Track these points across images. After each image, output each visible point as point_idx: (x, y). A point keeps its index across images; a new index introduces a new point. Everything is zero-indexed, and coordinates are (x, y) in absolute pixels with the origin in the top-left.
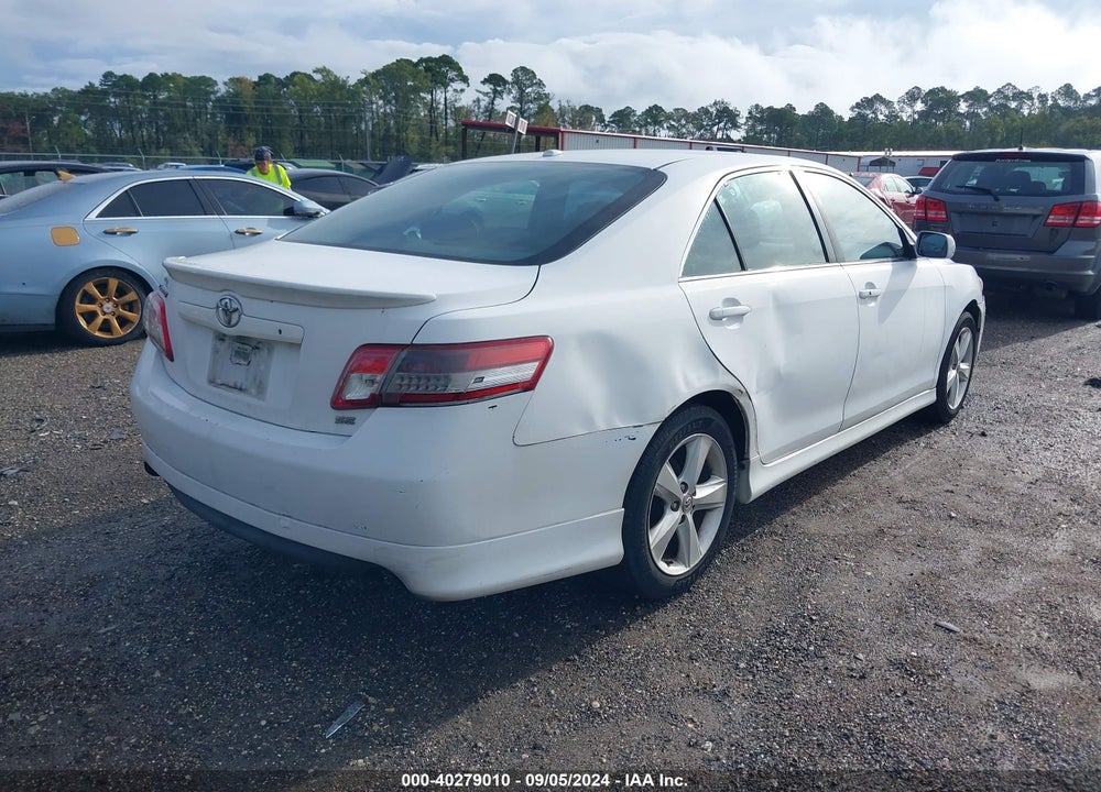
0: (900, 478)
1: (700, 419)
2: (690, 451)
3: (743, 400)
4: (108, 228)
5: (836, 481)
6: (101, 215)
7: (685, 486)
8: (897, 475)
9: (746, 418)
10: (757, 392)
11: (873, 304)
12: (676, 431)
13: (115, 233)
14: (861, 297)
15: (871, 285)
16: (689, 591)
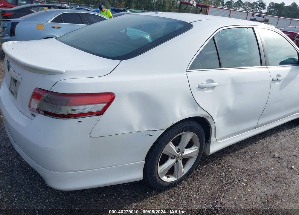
0: (277, 146)
1: (188, 127)
2: (183, 137)
3: (209, 120)
4: (53, 26)
5: (252, 143)
6: (52, 22)
7: (179, 150)
8: (276, 144)
9: (211, 126)
10: (217, 117)
11: (278, 83)
12: (175, 131)
13: (55, 27)
14: (273, 80)
15: (279, 76)
16: (176, 186)
